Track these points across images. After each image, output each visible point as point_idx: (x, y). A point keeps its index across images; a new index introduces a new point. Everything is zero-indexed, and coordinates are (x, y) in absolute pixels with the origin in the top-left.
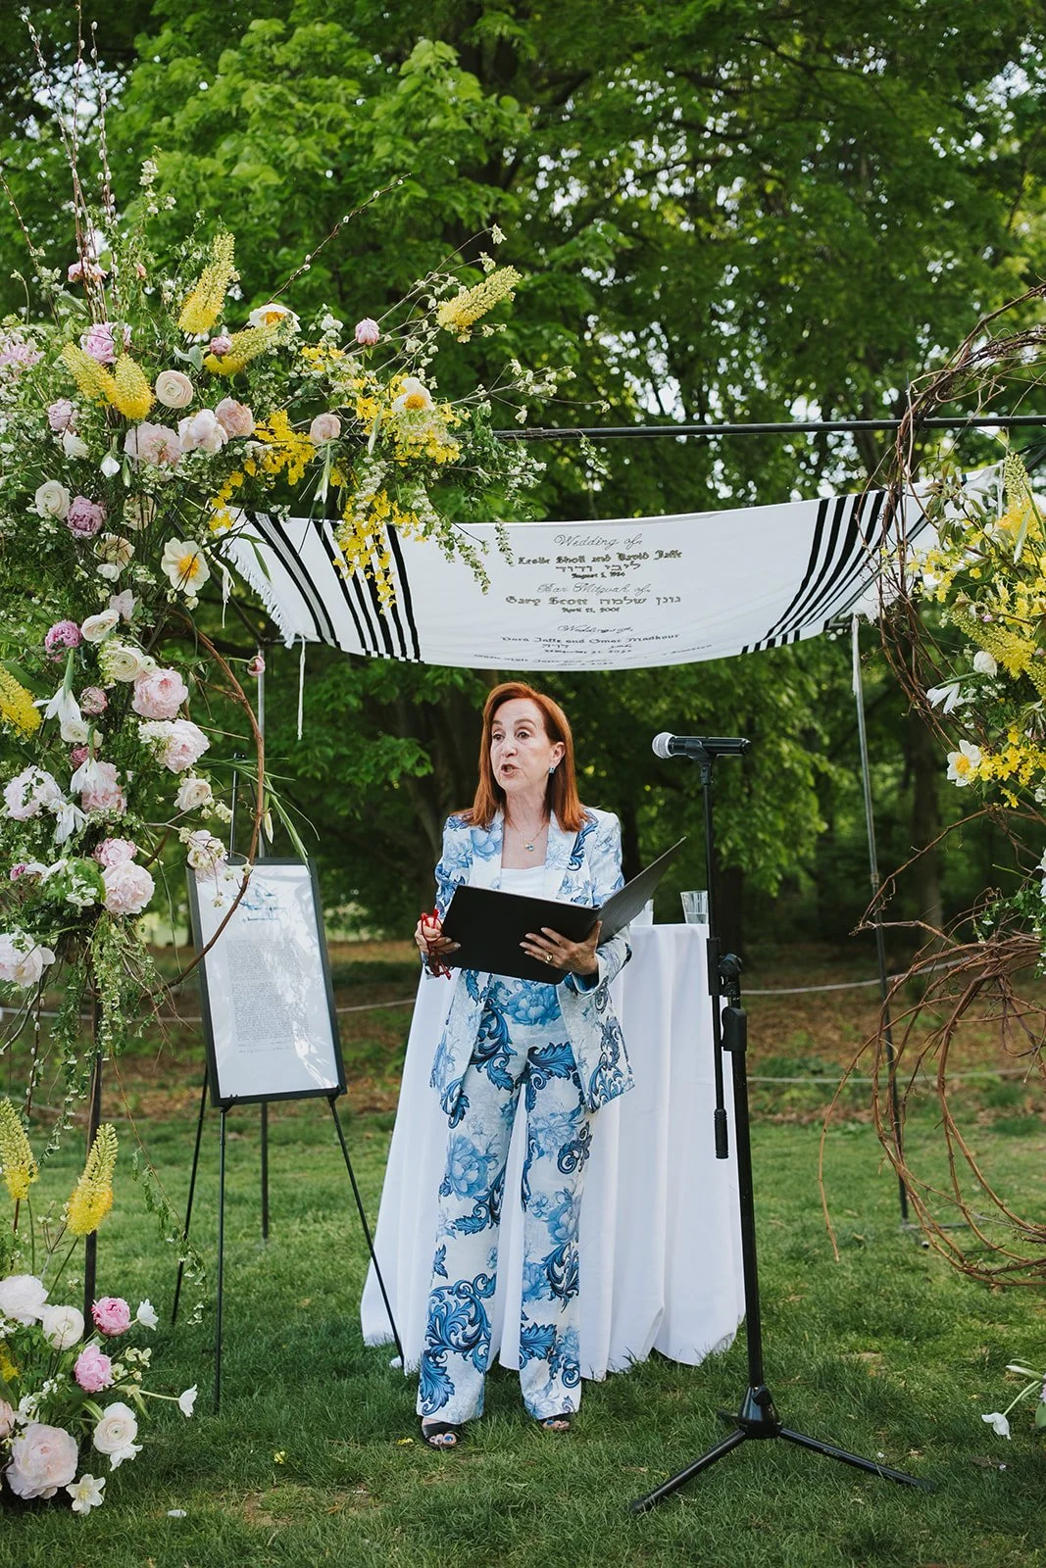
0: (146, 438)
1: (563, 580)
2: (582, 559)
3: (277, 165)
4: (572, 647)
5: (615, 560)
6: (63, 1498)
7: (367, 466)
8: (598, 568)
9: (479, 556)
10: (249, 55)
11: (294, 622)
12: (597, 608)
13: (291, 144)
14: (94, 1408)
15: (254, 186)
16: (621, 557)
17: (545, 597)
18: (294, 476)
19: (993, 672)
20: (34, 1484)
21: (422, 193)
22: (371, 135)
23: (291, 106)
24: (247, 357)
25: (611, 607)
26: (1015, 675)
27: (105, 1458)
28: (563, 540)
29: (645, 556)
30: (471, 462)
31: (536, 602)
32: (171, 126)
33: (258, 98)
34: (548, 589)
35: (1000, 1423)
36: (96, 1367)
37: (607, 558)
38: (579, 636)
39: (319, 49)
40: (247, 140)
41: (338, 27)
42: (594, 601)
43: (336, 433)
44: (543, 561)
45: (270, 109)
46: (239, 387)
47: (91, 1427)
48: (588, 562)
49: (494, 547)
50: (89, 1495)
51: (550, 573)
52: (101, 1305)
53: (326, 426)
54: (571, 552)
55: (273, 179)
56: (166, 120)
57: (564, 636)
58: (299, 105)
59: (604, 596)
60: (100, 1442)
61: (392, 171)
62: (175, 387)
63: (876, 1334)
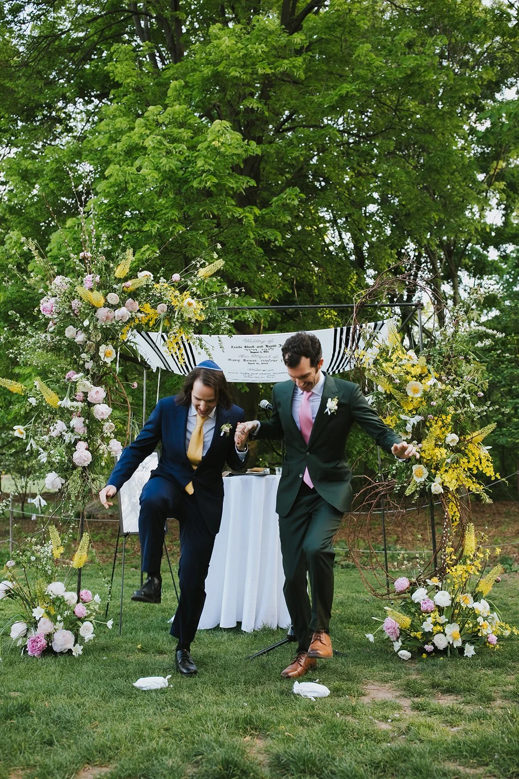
0: (102, 313)
1: (247, 353)
2: (253, 347)
3: (157, 169)
4: (253, 376)
5: (265, 347)
6: (70, 651)
7: (175, 322)
8: (259, 350)
9: (211, 352)
10: (148, 120)
11: (155, 363)
12: (260, 363)
13: (164, 160)
14: (79, 623)
15: (148, 178)
16: (267, 346)
17: (242, 359)
18: (151, 323)
19: (383, 392)
20: (61, 647)
21: (216, 181)
22: (196, 157)
23: (165, 145)
24: (137, 287)
25: (265, 362)
26: (388, 392)
27: (83, 639)
28: (246, 341)
29: (275, 346)
30: (210, 320)
31: (239, 361)
32: (116, 147)
33: (151, 143)
34: (242, 356)
35: (371, 637)
36: (81, 610)
37: (262, 346)
38: (256, 372)
39: (177, 116)
40: (146, 159)
41: (185, 106)
42: (259, 361)
43: (165, 310)
44: (239, 347)
45: (156, 146)
46: (134, 295)
47: (78, 630)
48: (255, 348)
49: (217, 347)
50: (78, 650)
51: (243, 351)
52: (83, 592)
53: (162, 308)
54: (250, 345)
55: (156, 175)
56: (114, 145)
57: (250, 372)
58: (168, 145)
59: (262, 359)
60: (82, 632)
61: (203, 171)
62: (113, 298)
63: (355, 624)
